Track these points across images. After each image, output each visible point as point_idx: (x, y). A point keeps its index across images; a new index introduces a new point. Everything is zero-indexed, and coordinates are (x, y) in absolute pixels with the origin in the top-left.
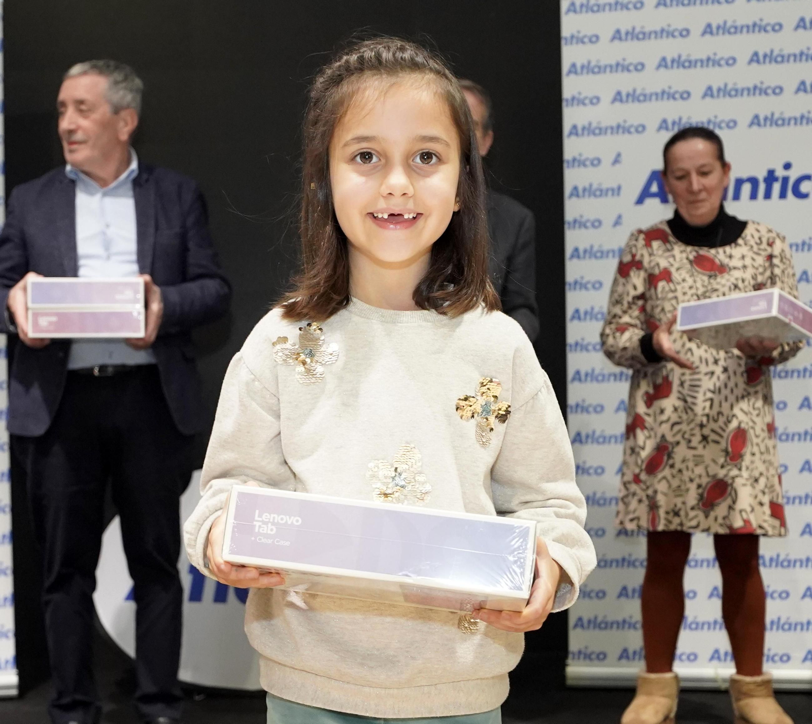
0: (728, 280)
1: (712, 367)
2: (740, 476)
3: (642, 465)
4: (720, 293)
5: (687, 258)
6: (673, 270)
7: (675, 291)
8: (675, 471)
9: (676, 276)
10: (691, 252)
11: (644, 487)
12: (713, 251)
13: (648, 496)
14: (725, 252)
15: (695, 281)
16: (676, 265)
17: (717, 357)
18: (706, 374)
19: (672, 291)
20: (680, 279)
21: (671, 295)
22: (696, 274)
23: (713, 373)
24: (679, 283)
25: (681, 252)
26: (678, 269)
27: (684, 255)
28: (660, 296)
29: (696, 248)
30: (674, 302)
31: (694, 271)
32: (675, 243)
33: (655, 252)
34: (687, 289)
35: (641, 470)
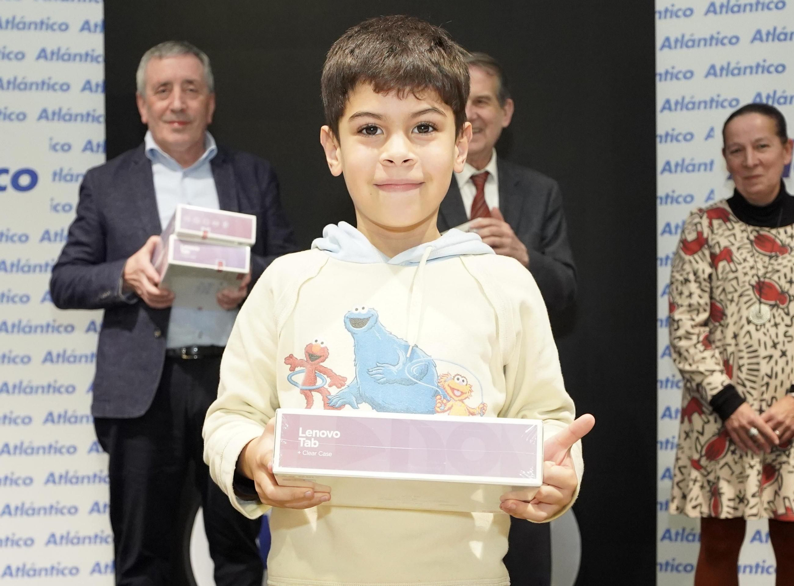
0: (789, 261)
1: (770, 351)
2: (788, 463)
3: (701, 451)
4: (781, 274)
5: (748, 238)
6: (734, 249)
7: (736, 271)
8: (737, 457)
9: (737, 256)
10: (751, 232)
11: (705, 473)
12: (774, 231)
13: (709, 482)
14: (786, 232)
15: (756, 262)
16: (737, 245)
17: (776, 341)
18: (764, 358)
19: (733, 272)
20: (741, 258)
21: (731, 276)
22: (757, 254)
23: (771, 357)
24: (740, 264)
25: (742, 231)
26: (739, 248)
27: (745, 235)
28: (720, 276)
29: (757, 228)
30: (734, 282)
31: (754, 251)
32: (735, 222)
33: (715, 231)
34: (748, 269)
35: (701, 456)
